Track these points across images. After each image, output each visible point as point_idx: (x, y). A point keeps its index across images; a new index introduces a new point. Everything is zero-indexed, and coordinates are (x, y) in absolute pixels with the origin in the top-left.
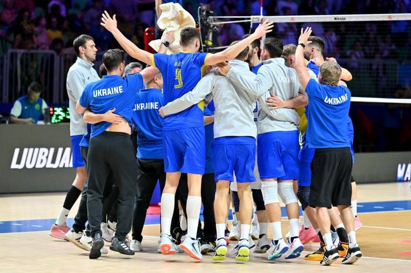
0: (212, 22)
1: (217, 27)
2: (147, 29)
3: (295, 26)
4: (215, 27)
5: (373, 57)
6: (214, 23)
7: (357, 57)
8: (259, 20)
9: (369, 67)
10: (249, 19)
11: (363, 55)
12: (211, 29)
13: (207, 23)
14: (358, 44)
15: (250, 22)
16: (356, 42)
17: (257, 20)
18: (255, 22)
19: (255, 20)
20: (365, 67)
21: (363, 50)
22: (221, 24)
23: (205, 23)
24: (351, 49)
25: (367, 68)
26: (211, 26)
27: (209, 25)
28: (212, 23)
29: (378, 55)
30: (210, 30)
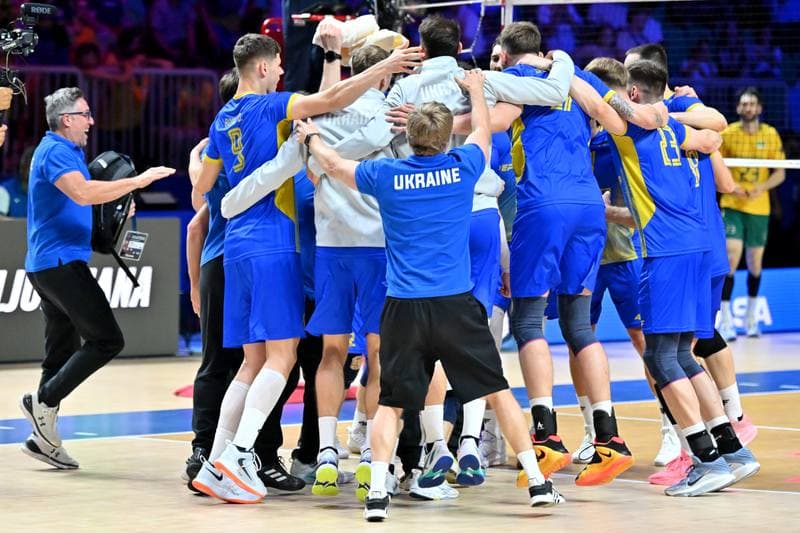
0: (400, 5)
1: (412, 15)
2: (266, 22)
3: (571, 11)
4: (408, 16)
5: (736, 75)
6: (406, 8)
7: (702, 74)
8: (497, 0)
9: (726, 95)
11: (715, 70)
12: (398, 18)
13: (391, 6)
14: (705, 46)
16: (700, 42)
18: (490, 4)
19: (489, 0)
20: (720, 95)
21: (717, 59)
22: (420, 10)
23: (387, 6)
24: (689, 58)
25: (723, 98)
26: (400, 13)
27: (396, 12)
28: (401, 8)
29: (746, 71)
30: (398, 22)
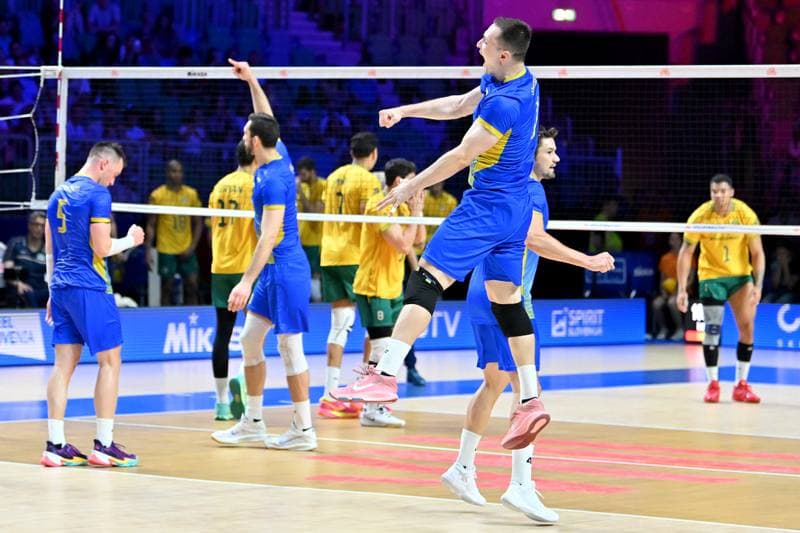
8: (55, 74)
10: (39, 71)
15: (39, 77)
17: (51, 73)
18: (48, 78)
19: (48, 73)
